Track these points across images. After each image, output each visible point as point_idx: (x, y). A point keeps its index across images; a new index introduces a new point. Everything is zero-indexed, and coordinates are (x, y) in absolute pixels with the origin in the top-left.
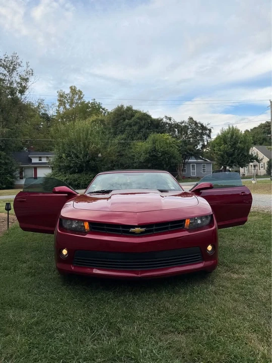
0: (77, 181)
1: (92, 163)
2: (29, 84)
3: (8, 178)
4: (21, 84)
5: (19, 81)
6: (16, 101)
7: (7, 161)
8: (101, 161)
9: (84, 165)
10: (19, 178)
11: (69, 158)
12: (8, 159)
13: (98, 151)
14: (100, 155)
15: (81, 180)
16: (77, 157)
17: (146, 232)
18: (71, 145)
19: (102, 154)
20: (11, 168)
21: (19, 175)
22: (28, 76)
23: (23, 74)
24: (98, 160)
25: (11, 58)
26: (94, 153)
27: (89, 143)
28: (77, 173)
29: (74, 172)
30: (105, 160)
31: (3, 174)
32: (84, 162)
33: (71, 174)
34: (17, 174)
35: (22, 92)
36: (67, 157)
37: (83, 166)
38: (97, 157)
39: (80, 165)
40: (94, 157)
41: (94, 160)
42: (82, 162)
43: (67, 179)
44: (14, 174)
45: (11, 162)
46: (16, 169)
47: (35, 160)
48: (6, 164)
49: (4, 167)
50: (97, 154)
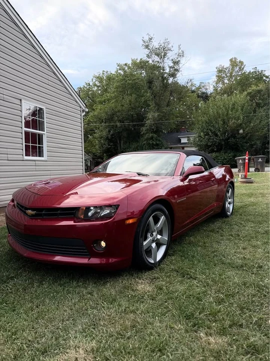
1: (232, 140)
2: (180, 65)
4: (174, 67)
5: (172, 64)
6: (166, 86)
7: (158, 143)
8: (244, 138)
9: (223, 143)
11: (206, 137)
12: (159, 141)
13: (240, 126)
14: (241, 131)
15: (219, 159)
16: (216, 135)
17: (36, 215)
18: (209, 123)
19: (244, 131)
22: (179, 59)
23: (175, 57)
24: (238, 136)
25: (163, 45)
26: (234, 129)
27: (229, 119)
28: (216, 152)
29: (212, 151)
30: (247, 137)
32: (223, 139)
33: (209, 153)
35: (173, 75)
36: (205, 135)
37: (222, 144)
38: (239, 134)
39: (219, 143)
40: (234, 133)
41: (235, 137)
42: (220, 140)
45: (162, 143)
47: (184, 140)
50: (238, 130)
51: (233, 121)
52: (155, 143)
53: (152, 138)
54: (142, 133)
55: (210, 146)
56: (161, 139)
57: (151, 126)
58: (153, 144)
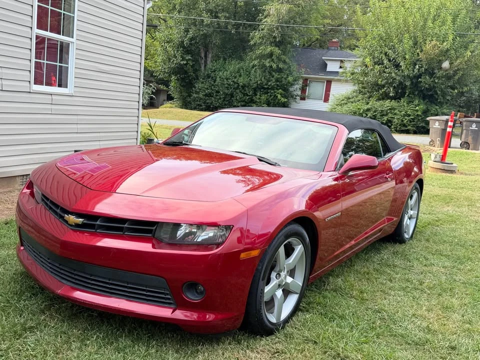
0: (387, 115)
1: (426, 80)
3: (279, 96)
7: (281, 66)
8: (449, 78)
9: (408, 83)
10: (298, 98)
11: (376, 66)
12: (284, 62)
13: (445, 54)
14: (446, 65)
15: (395, 114)
16: (397, 66)
17: (83, 225)
18: (385, 40)
19: (451, 64)
20: (285, 79)
21: (299, 93)
26: (433, 59)
27: (425, 37)
28: (392, 98)
29: (385, 97)
30: (456, 77)
31: (273, 88)
32: (408, 76)
33: (379, 99)
34: (296, 89)
37: (406, 86)
38: (441, 69)
39: (401, 83)
41: (432, 75)
42: (404, 76)
43: (368, 110)
44: (291, 89)
45: (290, 67)
46: (295, 80)
47: (332, 67)
48: (280, 70)
49: (276, 75)
50: (440, 62)
51: (434, 43)
52: (274, 66)
53: (271, 55)
54: (252, 43)
55: (383, 86)
56: (287, 60)
57: (271, 30)
58: (271, 67)
